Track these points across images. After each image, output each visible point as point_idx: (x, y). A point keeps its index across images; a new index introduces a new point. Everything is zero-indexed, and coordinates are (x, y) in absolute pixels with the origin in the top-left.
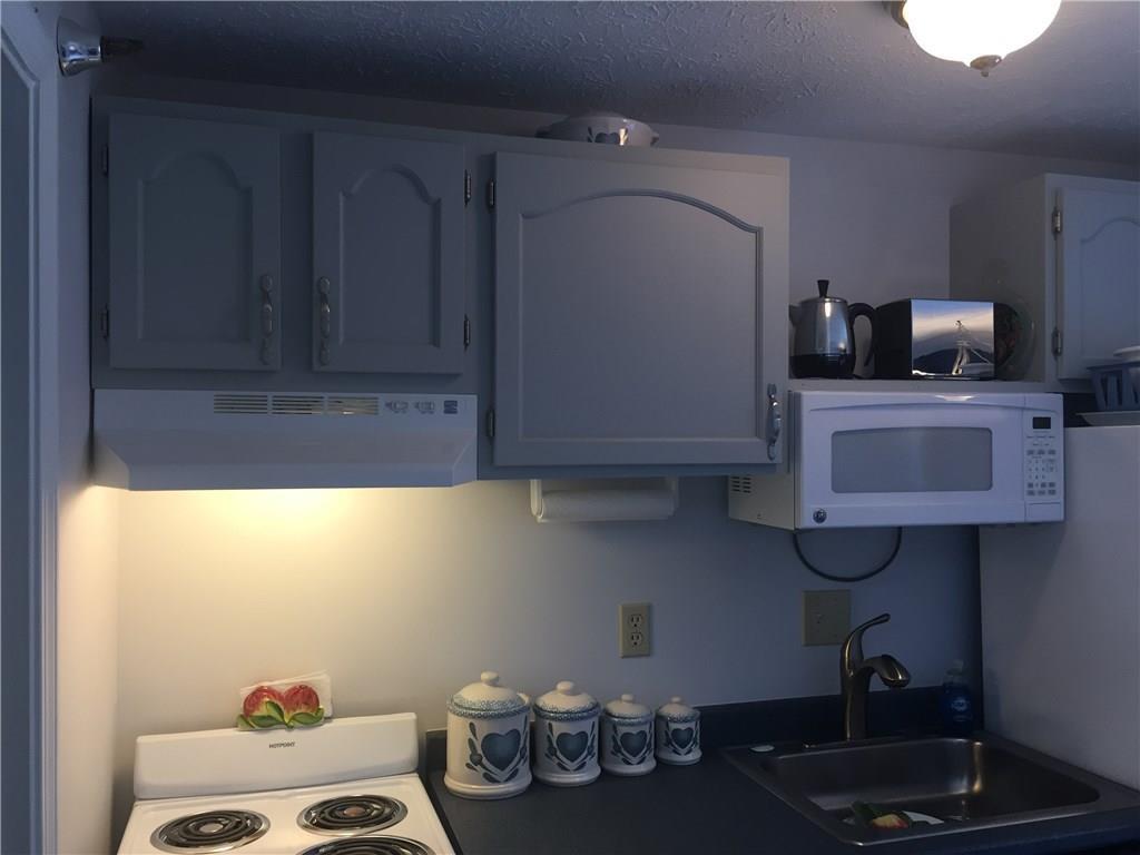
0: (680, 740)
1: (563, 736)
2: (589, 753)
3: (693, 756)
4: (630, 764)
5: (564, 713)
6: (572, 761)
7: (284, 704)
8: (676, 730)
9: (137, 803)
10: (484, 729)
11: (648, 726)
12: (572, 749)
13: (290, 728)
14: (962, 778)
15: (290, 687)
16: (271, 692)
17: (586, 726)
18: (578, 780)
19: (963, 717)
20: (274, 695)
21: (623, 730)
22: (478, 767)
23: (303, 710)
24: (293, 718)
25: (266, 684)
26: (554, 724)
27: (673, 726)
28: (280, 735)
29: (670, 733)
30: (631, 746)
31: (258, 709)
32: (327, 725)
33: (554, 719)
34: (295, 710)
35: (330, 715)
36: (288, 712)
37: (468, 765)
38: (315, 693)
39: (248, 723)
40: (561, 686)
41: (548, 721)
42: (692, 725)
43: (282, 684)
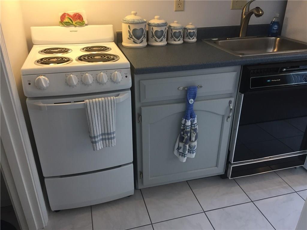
0: (190, 35)
1: (156, 31)
2: (164, 37)
3: (194, 40)
4: (176, 41)
5: (157, 24)
6: (159, 39)
7: (73, 19)
8: (190, 32)
9: (34, 45)
10: (133, 27)
11: (182, 30)
12: (159, 35)
13: (76, 26)
14: (271, 48)
15: (73, 14)
16: (68, 15)
17: (163, 28)
18: (160, 44)
19: (276, 31)
20: (69, 16)
21: (174, 31)
22: (131, 39)
23: (78, 21)
24: (76, 23)
25: (66, 12)
26: (154, 27)
27: (189, 31)
28: (72, 28)
29: (188, 33)
30: (176, 36)
31: (65, 20)
32: (86, 27)
33: (154, 26)
34: (76, 21)
35: (87, 23)
36: (74, 21)
37: (128, 38)
38: (81, 16)
39: (62, 24)
40: (156, 17)
41: (152, 27)
42: (195, 31)
43: (71, 12)
